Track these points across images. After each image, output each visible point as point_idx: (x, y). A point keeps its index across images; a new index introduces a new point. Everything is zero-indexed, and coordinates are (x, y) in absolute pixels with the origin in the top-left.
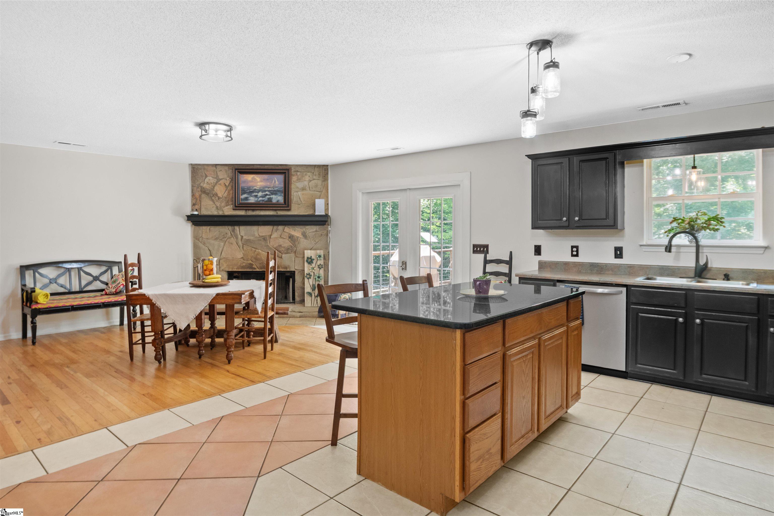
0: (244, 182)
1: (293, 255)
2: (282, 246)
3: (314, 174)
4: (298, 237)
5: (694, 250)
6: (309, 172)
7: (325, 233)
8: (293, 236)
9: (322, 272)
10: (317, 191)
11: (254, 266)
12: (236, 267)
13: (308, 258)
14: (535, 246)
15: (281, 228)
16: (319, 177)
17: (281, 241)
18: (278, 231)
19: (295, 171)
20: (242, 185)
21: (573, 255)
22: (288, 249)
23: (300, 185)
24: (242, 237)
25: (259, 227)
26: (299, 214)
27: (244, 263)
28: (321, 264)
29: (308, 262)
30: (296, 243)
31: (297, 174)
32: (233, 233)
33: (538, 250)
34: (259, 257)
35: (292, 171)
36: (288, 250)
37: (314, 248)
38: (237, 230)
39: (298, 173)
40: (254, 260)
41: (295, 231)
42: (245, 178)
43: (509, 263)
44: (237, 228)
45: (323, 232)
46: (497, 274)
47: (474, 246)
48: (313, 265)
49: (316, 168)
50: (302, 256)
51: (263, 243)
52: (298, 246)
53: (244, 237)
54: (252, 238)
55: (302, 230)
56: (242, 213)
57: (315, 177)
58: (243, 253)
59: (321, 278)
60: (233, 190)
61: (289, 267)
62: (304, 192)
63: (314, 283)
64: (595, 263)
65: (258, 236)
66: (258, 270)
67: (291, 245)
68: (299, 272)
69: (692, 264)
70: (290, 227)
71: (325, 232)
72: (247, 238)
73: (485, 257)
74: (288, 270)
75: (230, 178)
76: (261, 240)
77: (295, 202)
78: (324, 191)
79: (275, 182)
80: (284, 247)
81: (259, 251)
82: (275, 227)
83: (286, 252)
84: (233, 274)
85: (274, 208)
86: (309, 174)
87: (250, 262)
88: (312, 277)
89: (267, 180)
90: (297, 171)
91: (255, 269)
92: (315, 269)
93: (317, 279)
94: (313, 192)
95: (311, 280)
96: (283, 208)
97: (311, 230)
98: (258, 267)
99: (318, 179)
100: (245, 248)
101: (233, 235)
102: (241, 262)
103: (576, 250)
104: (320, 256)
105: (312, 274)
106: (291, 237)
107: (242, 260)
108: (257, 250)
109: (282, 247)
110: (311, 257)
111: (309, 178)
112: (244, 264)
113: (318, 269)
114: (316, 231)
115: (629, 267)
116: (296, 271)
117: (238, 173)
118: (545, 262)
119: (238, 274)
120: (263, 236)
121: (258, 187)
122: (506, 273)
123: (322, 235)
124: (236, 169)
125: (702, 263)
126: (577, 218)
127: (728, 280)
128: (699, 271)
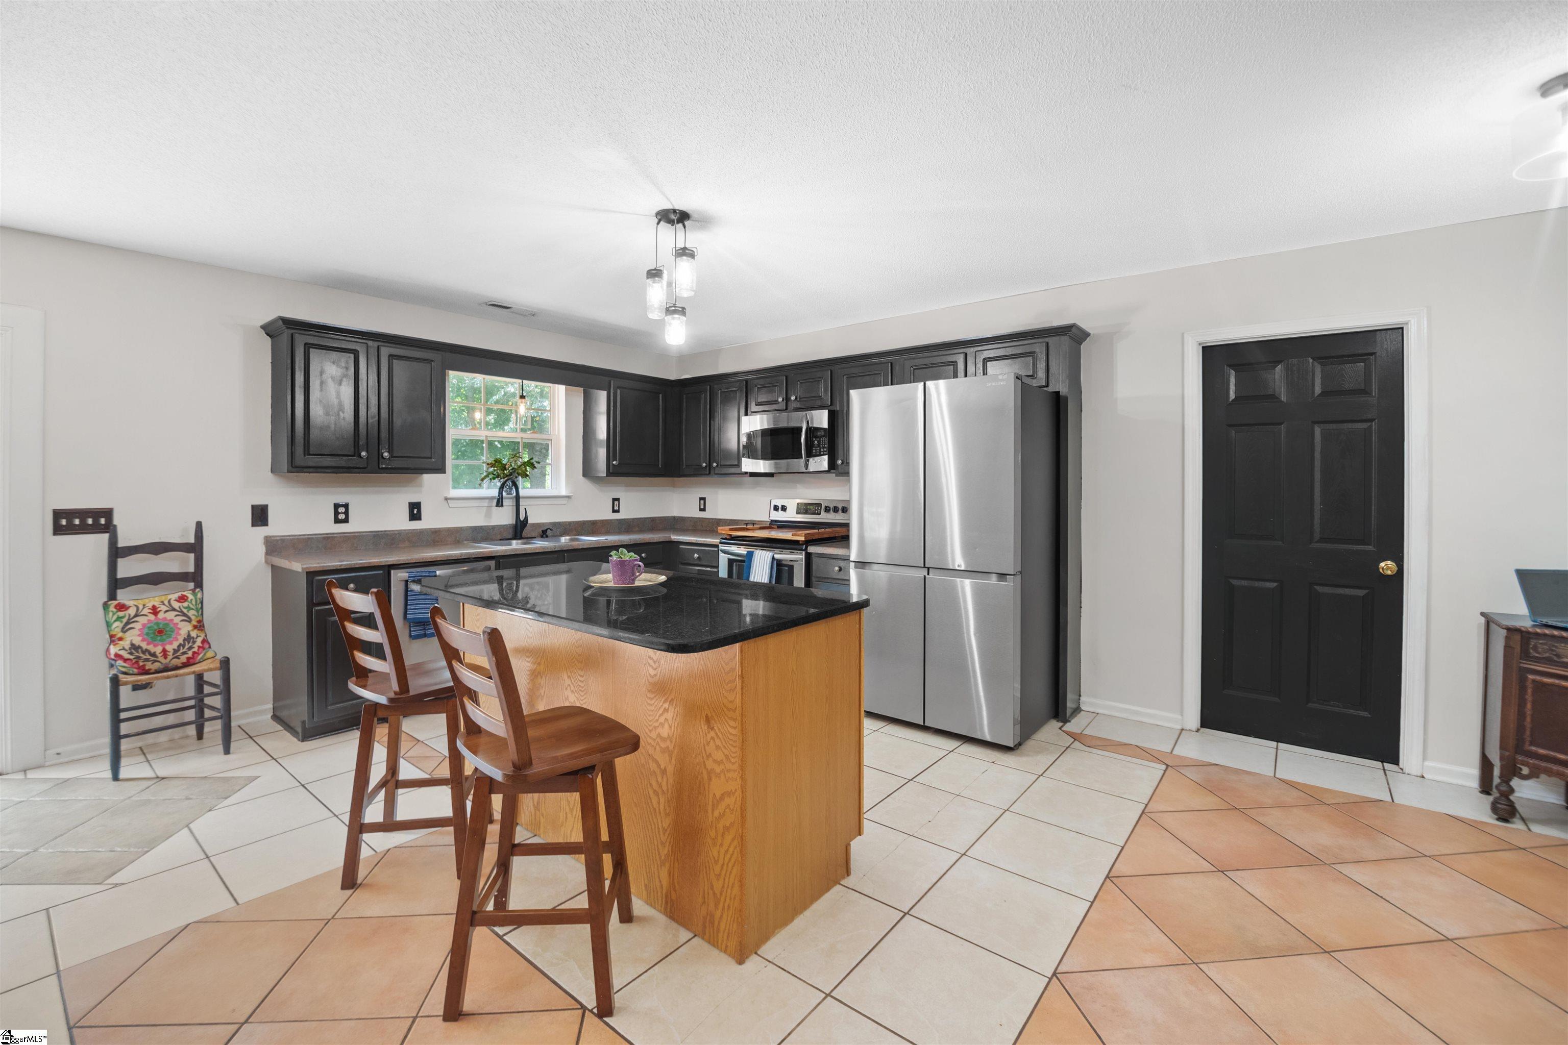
5: (514, 503)
14: (254, 507)
21: (338, 521)
33: (260, 516)
43: (196, 548)
46: (156, 579)
47: (58, 515)
64: (382, 531)
69: (510, 520)
73: (113, 542)
103: (343, 511)
118: (278, 540)
122: (185, 573)
125: (522, 518)
126: (386, 454)
127: (547, 536)
128: (519, 529)
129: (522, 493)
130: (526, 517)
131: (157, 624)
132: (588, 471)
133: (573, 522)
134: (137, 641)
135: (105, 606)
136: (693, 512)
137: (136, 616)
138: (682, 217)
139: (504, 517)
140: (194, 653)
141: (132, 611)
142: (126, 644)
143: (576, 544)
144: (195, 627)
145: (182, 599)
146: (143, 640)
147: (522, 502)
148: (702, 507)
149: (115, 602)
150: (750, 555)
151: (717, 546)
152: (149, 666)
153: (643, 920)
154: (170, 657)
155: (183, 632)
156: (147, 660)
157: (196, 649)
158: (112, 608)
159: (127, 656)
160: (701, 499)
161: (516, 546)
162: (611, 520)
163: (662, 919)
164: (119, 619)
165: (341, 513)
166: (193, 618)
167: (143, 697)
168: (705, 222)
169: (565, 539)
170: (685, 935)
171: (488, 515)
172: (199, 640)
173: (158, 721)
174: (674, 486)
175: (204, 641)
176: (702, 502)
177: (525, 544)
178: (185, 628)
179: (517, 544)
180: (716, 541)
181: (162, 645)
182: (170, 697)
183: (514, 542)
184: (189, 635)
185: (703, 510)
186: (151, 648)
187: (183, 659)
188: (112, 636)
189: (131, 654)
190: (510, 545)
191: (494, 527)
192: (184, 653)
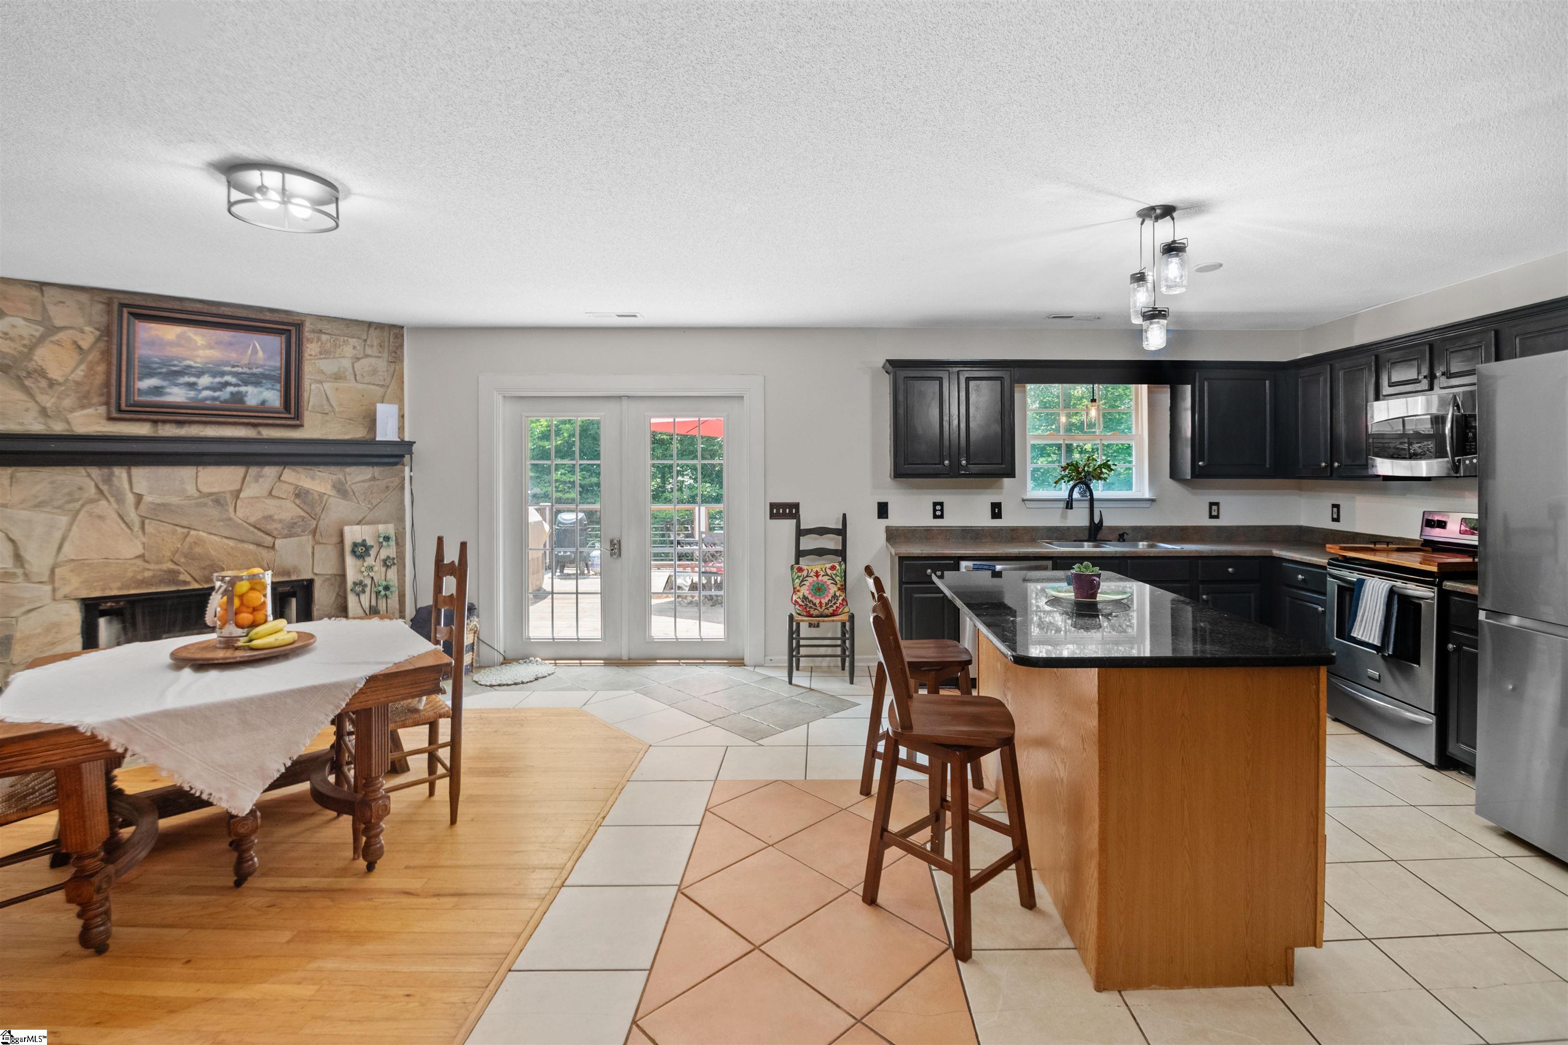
0: (152, 344)
1: (307, 540)
2: (276, 517)
3: (368, 342)
4: (321, 495)
5: (1087, 504)
6: (353, 337)
7: (396, 483)
8: (307, 492)
9: (392, 574)
10: (374, 384)
11: (182, 577)
12: (119, 584)
13: (355, 545)
14: (878, 504)
15: (270, 472)
16: (380, 352)
17: (271, 506)
18: (261, 480)
19: (313, 331)
20: (142, 351)
21: (935, 517)
22: (293, 525)
23: (328, 366)
24: (139, 498)
25: (200, 468)
26: (324, 437)
27: (149, 570)
28: (391, 556)
29: (356, 550)
30: (318, 509)
31: (319, 339)
32: (104, 488)
33: (883, 510)
34: (198, 550)
35: (307, 329)
36: (291, 529)
37: (367, 519)
38: (120, 478)
39: (324, 337)
40: (183, 560)
41: (313, 479)
42: (153, 333)
43: (842, 532)
44: (120, 473)
45: (392, 482)
46: (820, 552)
47: (772, 506)
48: (369, 561)
49: (372, 330)
50: (335, 540)
51: (214, 512)
52: (322, 517)
53: (148, 498)
54: (175, 500)
55: (334, 477)
56: (143, 429)
57: (369, 351)
58: (144, 544)
59: (392, 589)
60: (109, 364)
61: (296, 570)
62: (341, 384)
63: (374, 603)
64: (969, 527)
65: (197, 494)
66: (196, 586)
67: (303, 514)
68: (324, 581)
69: (1085, 522)
70: (299, 469)
71: (397, 481)
72: (159, 501)
73: (798, 525)
74: (294, 578)
75: (98, 329)
76: (205, 505)
77: (313, 406)
78: (393, 386)
79: (255, 351)
80: (280, 521)
81: (201, 533)
82: (253, 470)
83: (286, 532)
84: (99, 605)
85: (253, 421)
86: (353, 341)
87: (171, 566)
88: (368, 590)
89: (230, 344)
90: (321, 332)
91: (186, 583)
92: (376, 569)
93: (383, 593)
94: (365, 386)
95: (365, 599)
96: (283, 422)
97: (358, 476)
98: (197, 577)
99: (379, 357)
100: (149, 528)
101: (106, 493)
102: (135, 568)
103: (939, 508)
104: (387, 539)
105: (368, 582)
106: (300, 494)
107: (139, 562)
108: (192, 532)
109: (274, 520)
110: (364, 541)
111: (354, 352)
112: (147, 574)
113: (384, 569)
114: (373, 479)
115: (1011, 530)
116: (316, 578)
117: (132, 318)
118: (897, 529)
119: (117, 602)
120: (211, 494)
121: (199, 360)
122: (837, 550)
123: (387, 487)
124: (122, 305)
125: (1097, 520)
126: (964, 462)
127: (1124, 541)
128: (1095, 532)
129: (1097, 494)
130: (1101, 521)
131: (818, 583)
132: (1175, 474)
133: (1158, 527)
134: (807, 593)
135: (792, 567)
136: (1325, 522)
137: (807, 576)
138: (1168, 211)
139: (1078, 518)
140: (837, 607)
141: (805, 573)
142: (800, 594)
143: (1153, 551)
144: (839, 589)
145: (833, 568)
146: (810, 593)
147: (1096, 504)
148: (1335, 516)
149: (798, 566)
150: (1361, 582)
151: (1324, 568)
152: (812, 612)
153: (1042, 913)
154: (824, 608)
155: (832, 592)
156: (811, 607)
157: (838, 605)
158: (795, 570)
159: (801, 603)
160: (1334, 506)
161: (1087, 548)
162: (1206, 527)
163: (1058, 919)
164: (798, 577)
165: (938, 510)
166: (838, 582)
167: (814, 632)
168: (1196, 208)
169: (1143, 545)
170: (1067, 942)
171: (1064, 517)
172: (841, 598)
173: (822, 651)
174: (1300, 488)
175: (843, 600)
176: (1335, 510)
177: (1096, 547)
178: (833, 589)
179: (1089, 547)
180: (1323, 561)
181: (820, 599)
182: (829, 635)
183: (1086, 544)
184: (835, 594)
185: (1336, 520)
186: (813, 599)
187: (831, 610)
188: (794, 588)
189: (803, 602)
190: (1083, 547)
191: (1069, 528)
192: (831, 606)
